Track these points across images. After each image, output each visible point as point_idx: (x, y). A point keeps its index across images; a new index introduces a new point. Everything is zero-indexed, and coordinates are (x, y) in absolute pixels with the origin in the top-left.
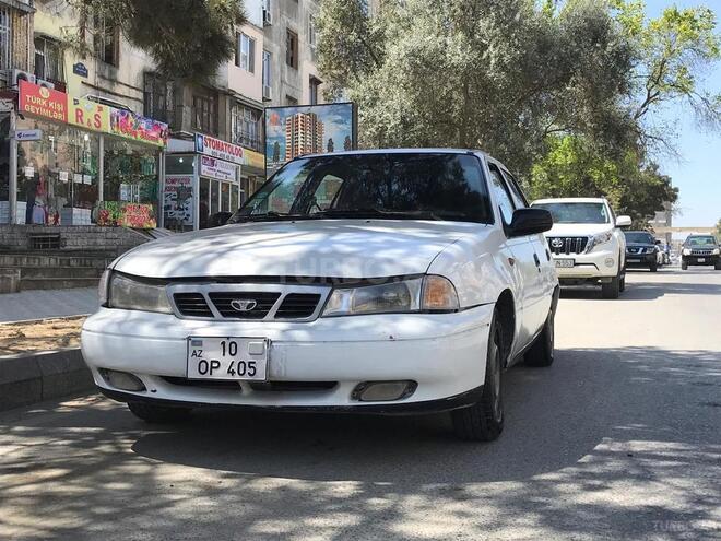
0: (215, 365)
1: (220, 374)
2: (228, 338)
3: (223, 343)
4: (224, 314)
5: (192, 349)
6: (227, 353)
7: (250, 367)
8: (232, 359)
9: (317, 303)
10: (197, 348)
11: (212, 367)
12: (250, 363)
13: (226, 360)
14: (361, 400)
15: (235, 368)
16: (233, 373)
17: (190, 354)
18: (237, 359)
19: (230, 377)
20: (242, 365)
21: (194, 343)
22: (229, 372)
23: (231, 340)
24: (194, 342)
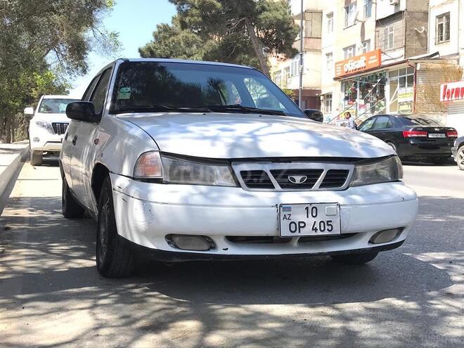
0: (302, 225)
1: (307, 232)
2: (311, 204)
3: (307, 208)
4: (282, 186)
5: (282, 214)
6: (310, 215)
7: (328, 225)
8: (314, 219)
9: (346, 176)
10: (286, 213)
11: (300, 227)
12: (328, 222)
13: (310, 221)
14: (373, 243)
15: (317, 226)
16: (316, 230)
17: (282, 218)
18: (318, 220)
19: (314, 234)
20: (322, 224)
21: (285, 209)
22: (313, 229)
23: (313, 205)
24: (283, 208)
